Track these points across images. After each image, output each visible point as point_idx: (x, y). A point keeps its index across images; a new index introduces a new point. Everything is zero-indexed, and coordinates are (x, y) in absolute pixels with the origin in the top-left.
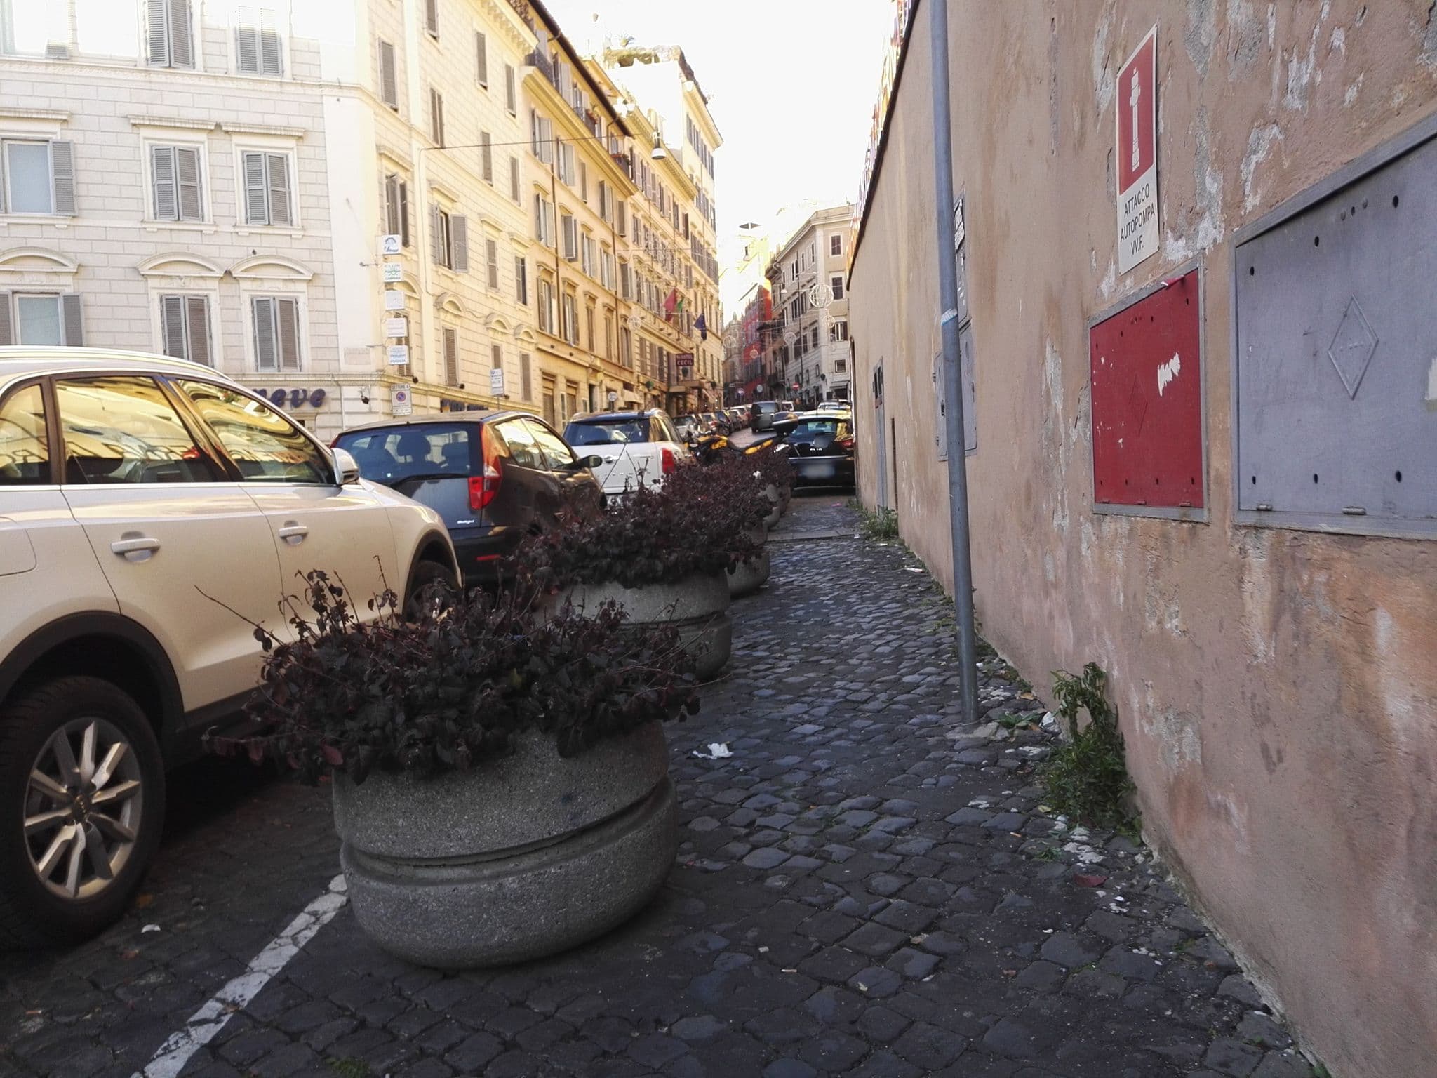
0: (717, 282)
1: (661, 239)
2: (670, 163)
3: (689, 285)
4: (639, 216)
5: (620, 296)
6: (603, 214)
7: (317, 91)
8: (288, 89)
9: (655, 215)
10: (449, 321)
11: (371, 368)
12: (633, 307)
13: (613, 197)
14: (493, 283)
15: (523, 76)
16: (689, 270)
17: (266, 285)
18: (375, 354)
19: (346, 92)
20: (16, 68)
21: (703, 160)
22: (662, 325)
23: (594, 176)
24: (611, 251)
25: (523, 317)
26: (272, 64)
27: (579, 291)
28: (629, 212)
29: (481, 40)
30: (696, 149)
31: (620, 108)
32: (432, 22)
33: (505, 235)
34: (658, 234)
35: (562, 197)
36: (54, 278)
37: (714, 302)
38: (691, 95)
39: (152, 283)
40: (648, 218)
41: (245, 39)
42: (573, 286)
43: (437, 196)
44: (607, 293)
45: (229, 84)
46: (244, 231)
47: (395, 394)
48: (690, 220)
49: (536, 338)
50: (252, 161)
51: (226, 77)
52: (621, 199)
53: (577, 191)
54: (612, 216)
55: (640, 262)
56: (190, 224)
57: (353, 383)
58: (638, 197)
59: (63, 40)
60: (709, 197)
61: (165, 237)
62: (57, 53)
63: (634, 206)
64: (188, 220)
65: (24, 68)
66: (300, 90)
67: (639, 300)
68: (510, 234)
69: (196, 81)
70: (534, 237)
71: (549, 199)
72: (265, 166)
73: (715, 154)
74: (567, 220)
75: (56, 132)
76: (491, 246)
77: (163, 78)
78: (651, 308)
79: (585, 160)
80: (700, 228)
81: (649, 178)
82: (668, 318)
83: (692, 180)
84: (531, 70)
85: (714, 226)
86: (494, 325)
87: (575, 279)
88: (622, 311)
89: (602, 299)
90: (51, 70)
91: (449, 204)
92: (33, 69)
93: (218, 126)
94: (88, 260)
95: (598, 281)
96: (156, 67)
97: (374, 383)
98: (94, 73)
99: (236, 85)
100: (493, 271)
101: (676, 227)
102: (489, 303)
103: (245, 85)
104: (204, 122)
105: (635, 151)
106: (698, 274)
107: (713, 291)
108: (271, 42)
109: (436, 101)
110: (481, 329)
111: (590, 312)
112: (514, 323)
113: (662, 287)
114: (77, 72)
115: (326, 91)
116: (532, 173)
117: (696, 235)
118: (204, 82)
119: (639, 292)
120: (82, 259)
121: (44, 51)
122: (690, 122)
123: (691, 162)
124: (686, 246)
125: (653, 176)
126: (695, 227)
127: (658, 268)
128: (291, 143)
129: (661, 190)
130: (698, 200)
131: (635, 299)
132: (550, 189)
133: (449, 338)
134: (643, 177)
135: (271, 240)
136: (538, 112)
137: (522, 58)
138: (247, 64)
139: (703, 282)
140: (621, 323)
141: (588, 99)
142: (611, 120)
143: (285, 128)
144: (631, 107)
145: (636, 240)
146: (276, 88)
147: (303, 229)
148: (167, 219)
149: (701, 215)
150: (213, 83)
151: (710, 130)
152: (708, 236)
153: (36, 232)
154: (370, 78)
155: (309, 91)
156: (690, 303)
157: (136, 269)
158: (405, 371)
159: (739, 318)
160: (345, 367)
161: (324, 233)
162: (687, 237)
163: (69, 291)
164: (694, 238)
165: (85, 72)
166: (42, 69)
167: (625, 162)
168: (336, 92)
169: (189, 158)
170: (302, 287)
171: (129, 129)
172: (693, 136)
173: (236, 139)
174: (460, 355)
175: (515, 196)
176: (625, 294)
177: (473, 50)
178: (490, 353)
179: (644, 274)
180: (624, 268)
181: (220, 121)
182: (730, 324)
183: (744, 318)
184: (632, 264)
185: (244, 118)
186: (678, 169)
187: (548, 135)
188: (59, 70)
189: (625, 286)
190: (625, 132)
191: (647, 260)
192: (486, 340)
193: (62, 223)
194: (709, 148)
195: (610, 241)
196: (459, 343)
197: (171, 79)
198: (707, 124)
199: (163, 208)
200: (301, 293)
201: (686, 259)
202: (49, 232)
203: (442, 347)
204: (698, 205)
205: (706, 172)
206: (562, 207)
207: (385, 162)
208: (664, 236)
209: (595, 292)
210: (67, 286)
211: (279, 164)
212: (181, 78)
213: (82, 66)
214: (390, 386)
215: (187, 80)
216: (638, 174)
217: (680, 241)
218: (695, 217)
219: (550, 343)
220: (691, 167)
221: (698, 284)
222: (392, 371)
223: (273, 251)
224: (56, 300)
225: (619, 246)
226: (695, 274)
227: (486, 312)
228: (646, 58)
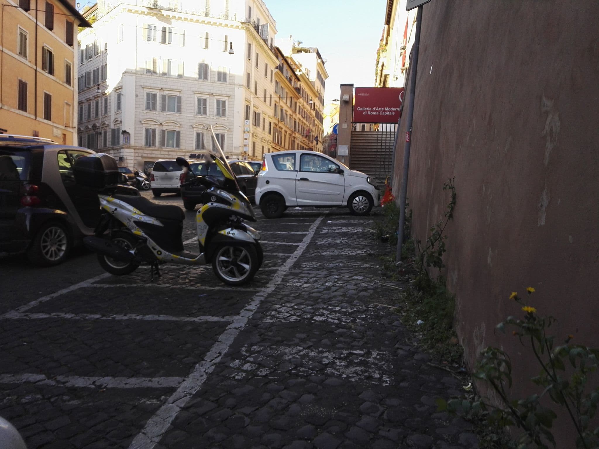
0: (322, 124)
1: (306, 112)
2: (311, 85)
3: (314, 125)
4: (300, 105)
5: (293, 131)
6: (291, 106)
7: (234, 86)
8: (227, 85)
9: (305, 104)
10: (254, 140)
11: (239, 152)
12: (296, 133)
13: (294, 100)
14: (264, 129)
15: (275, 71)
16: (314, 121)
17: (219, 131)
18: (240, 148)
19: (240, 86)
20: (171, 79)
21: (322, 84)
22: (304, 139)
23: (290, 95)
24: (292, 117)
25: (269, 138)
26: (225, 80)
27: (283, 130)
28: (298, 104)
29: (266, 65)
30: (320, 80)
31: (298, 73)
32: (257, 65)
33: (267, 116)
34: (305, 110)
35: (281, 102)
36: (175, 127)
37: (321, 131)
38: (319, 63)
39: (195, 129)
40: (303, 106)
41: (219, 74)
42: (282, 129)
43: (255, 108)
44: (290, 129)
45: (215, 84)
46: (215, 118)
47: (244, 158)
48: (316, 104)
49: (272, 144)
50: (218, 102)
51: (215, 83)
52: (296, 101)
53: (285, 101)
54: (293, 108)
55: (300, 120)
56: (204, 116)
57: (235, 155)
58: (301, 100)
59: (181, 73)
60: (322, 96)
61: (198, 119)
62: (180, 76)
63: (300, 103)
64: (204, 115)
65: (173, 79)
66: (230, 86)
67: (298, 132)
68: (269, 115)
69: (208, 83)
70: (274, 115)
71: (278, 104)
72: (221, 103)
73: (326, 81)
74: (282, 110)
75: (178, 94)
76: (264, 119)
77: (201, 82)
78: (301, 134)
79: (287, 91)
80: (319, 107)
81: (304, 93)
82: (306, 137)
83: (317, 92)
84: (277, 70)
85: (323, 105)
86: (263, 141)
87: (282, 126)
88: (293, 135)
89: (289, 132)
90: (178, 80)
91: (256, 109)
92: (174, 79)
93: (212, 94)
94: (183, 123)
95: (288, 127)
96: (200, 80)
97: (240, 155)
98: (187, 81)
99: (217, 84)
100: (264, 126)
101: (311, 107)
102: (263, 134)
103: (218, 84)
104: (209, 93)
105: (301, 85)
106: (317, 122)
107: (321, 127)
108: (225, 75)
109: (256, 83)
110: (260, 141)
111: (285, 136)
112: (267, 140)
113: (305, 127)
114: (183, 80)
115: (236, 86)
116: (275, 98)
117: (317, 109)
118: (210, 83)
119: (299, 129)
120: (181, 123)
121: (177, 75)
122: (318, 72)
123: (318, 85)
124: (314, 113)
125: (306, 92)
126: (317, 106)
127: (305, 121)
128: (227, 98)
129: (308, 96)
130: (319, 97)
131: (297, 131)
132: (278, 101)
133: (254, 144)
134: (303, 93)
135: (221, 120)
136: (278, 81)
137: (275, 67)
138: (219, 79)
139: (318, 124)
140: (293, 139)
141: (290, 74)
142: (295, 78)
143: (226, 95)
144: (301, 73)
145: (299, 113)
146: (225, 85)
147: (228, 118)
148: (200, 115)
149: (319, 102)
150: (211, 84)
151: (325, 74)
152: (321, 109)
153: (172, 116)
154: (245, 83)
155: (232, 86)
156: (313, 132)
157: (192, 126)
158: (245, 152)
159: (329, 134)
160: (234, 151)
161: (232, 119)
162: (314, 110)
163: (177, 130)
164: (316, 110)
165: (185, 81)
166: (176, 80)
167: (298, 90)
168: (238, 86)
169: (205, 101)
170: (226, 131)
171: (193, 94)
172: (319, 76)
173: (215, 97)
174: (256, 148)
175: (270, 105)
176: (295, 130)
177: (264, 68)
178: (261, 148)
179: (301, 123)
180: (295, 122)
181: (213, 92)
182: (326, 136)
183: (331, 135)
184: (297, 121)
185: (218, 92)
186: (313, 89)
187: (279, 87)
188: (180, 80)
189: (295, 127)
190: (299, 80)
191: (302, 119)
192: (261, 144)
193: (178, 115)
194: (324, 79)
195: (292, 114)
196: (256, 146)
197: (203, 83)
198: (324, 72)
199: (199, 112)
200: (226, 133)
201: (313, 117)
202: (175, 117)
203: (252, 146)
204: (319, 99)
205: (322, 87)
206: (281, 106)
207: (246, 102)
208: (307, 111)
209: (287, 130)
210: (177, 129)
211: (224, 102)
212: (206, 82)
213: (185, 79)
214: (243, 156)
215: (206, 83)
216: (301, 92)
217: (312, 112)
218: (317, 103)
219: (275, 145)
220: (317, 87)
221: (316, 125)
222: (243, 152)
223: (221, 123)
224: (174, 132)
225: (294, 116)
226: (316, 122)
227: (262, 137)
228: (306, 51)
